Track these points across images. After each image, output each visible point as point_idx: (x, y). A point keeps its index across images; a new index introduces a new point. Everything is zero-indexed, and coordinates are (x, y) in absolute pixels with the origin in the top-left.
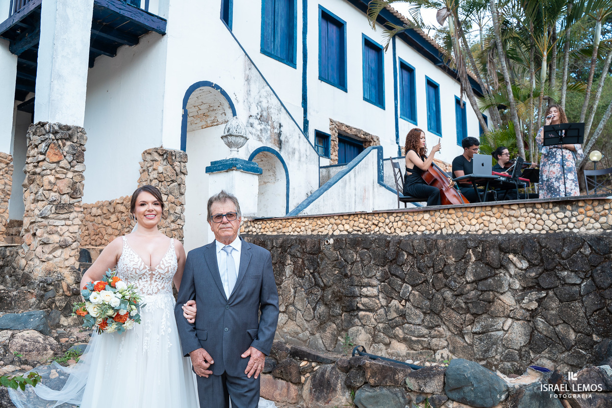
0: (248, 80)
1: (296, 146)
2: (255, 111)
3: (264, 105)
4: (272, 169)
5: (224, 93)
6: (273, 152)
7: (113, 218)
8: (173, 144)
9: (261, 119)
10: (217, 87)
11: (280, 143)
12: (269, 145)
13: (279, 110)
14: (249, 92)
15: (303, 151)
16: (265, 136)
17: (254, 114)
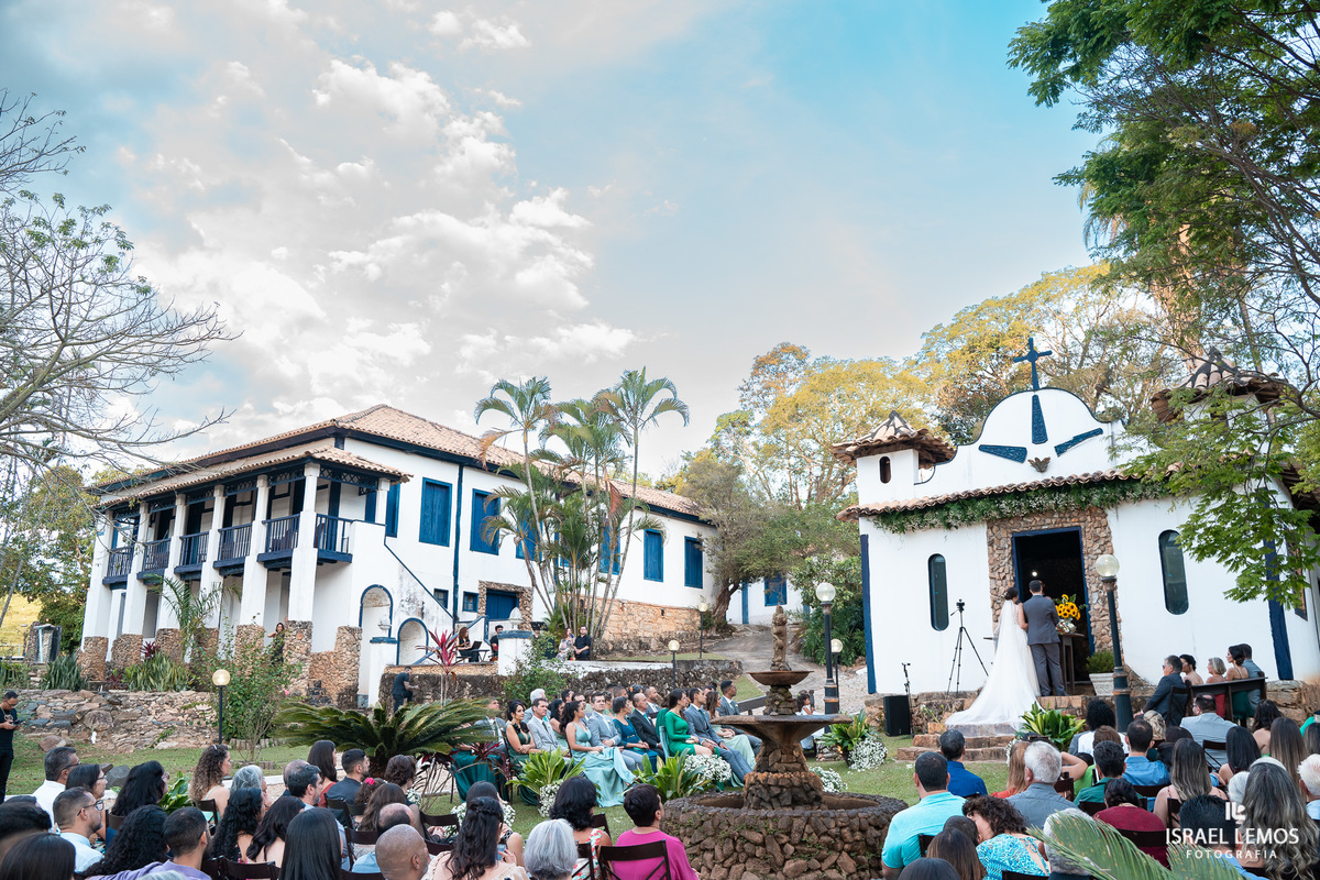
0: (401, 578)
1: (435, 615)
2: (405, 597)
3: (412, 592)
4: (418, 630)
5: (385, 590)
6: (418, 620)
7: (320, 663)
8: (355, 624)
9: (409, 601)
10: (381, 587)
11: (423, 614)
12: (415, 617)
13: (423, 593)
14: (401, 586)
15: (440, 617)
16: (412, 611)
17: (404, 598)
